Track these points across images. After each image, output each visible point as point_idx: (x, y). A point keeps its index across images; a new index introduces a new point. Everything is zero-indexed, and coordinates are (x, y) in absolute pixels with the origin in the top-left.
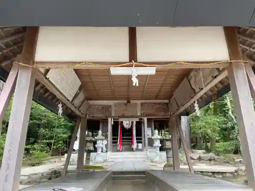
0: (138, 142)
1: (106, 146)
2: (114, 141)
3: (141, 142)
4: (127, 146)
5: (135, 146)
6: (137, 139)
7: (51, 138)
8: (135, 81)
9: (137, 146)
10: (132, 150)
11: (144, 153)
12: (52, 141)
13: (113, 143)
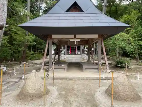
0: (78, 51)
1: (64, 52)
2: (68, 50)
3: (79, 51)
4: (74, 53)
5: (77, 53)
6: (78, 50)
7: (42, 49)
8: (76, 43)
9: (78, 53)
10: (76, 54)
11: (80, 56)
12: (42, 50)
13: (67, 51)
